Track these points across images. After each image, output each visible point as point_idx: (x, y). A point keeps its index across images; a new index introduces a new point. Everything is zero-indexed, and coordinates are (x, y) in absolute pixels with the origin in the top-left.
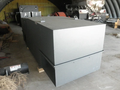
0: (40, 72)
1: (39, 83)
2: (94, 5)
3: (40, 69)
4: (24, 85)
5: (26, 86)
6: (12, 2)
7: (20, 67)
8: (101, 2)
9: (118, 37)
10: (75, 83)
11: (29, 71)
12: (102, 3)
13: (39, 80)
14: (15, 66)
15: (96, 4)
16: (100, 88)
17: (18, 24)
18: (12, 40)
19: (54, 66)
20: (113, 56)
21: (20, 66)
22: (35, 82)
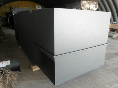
0: (34, 70)
1: (33, 82)
2: (88, 8)
3: (33, 67)
4: (13, 85)
5: (16, 86)
6: (5, 5)
7: (10, 64)
8: (95, 5)
9: (113, 38)
10: (76, 81)
11: (21, 69)
12: (96, 7)
13: (32, 79)
14: (3, 62)
15: (90, 7)
16: (107, 86)
17: (10, 27)
18: (3, 40)
19: (54, 56)
20: (113, 54)
21: (9, 62)
22: (28, 81)
